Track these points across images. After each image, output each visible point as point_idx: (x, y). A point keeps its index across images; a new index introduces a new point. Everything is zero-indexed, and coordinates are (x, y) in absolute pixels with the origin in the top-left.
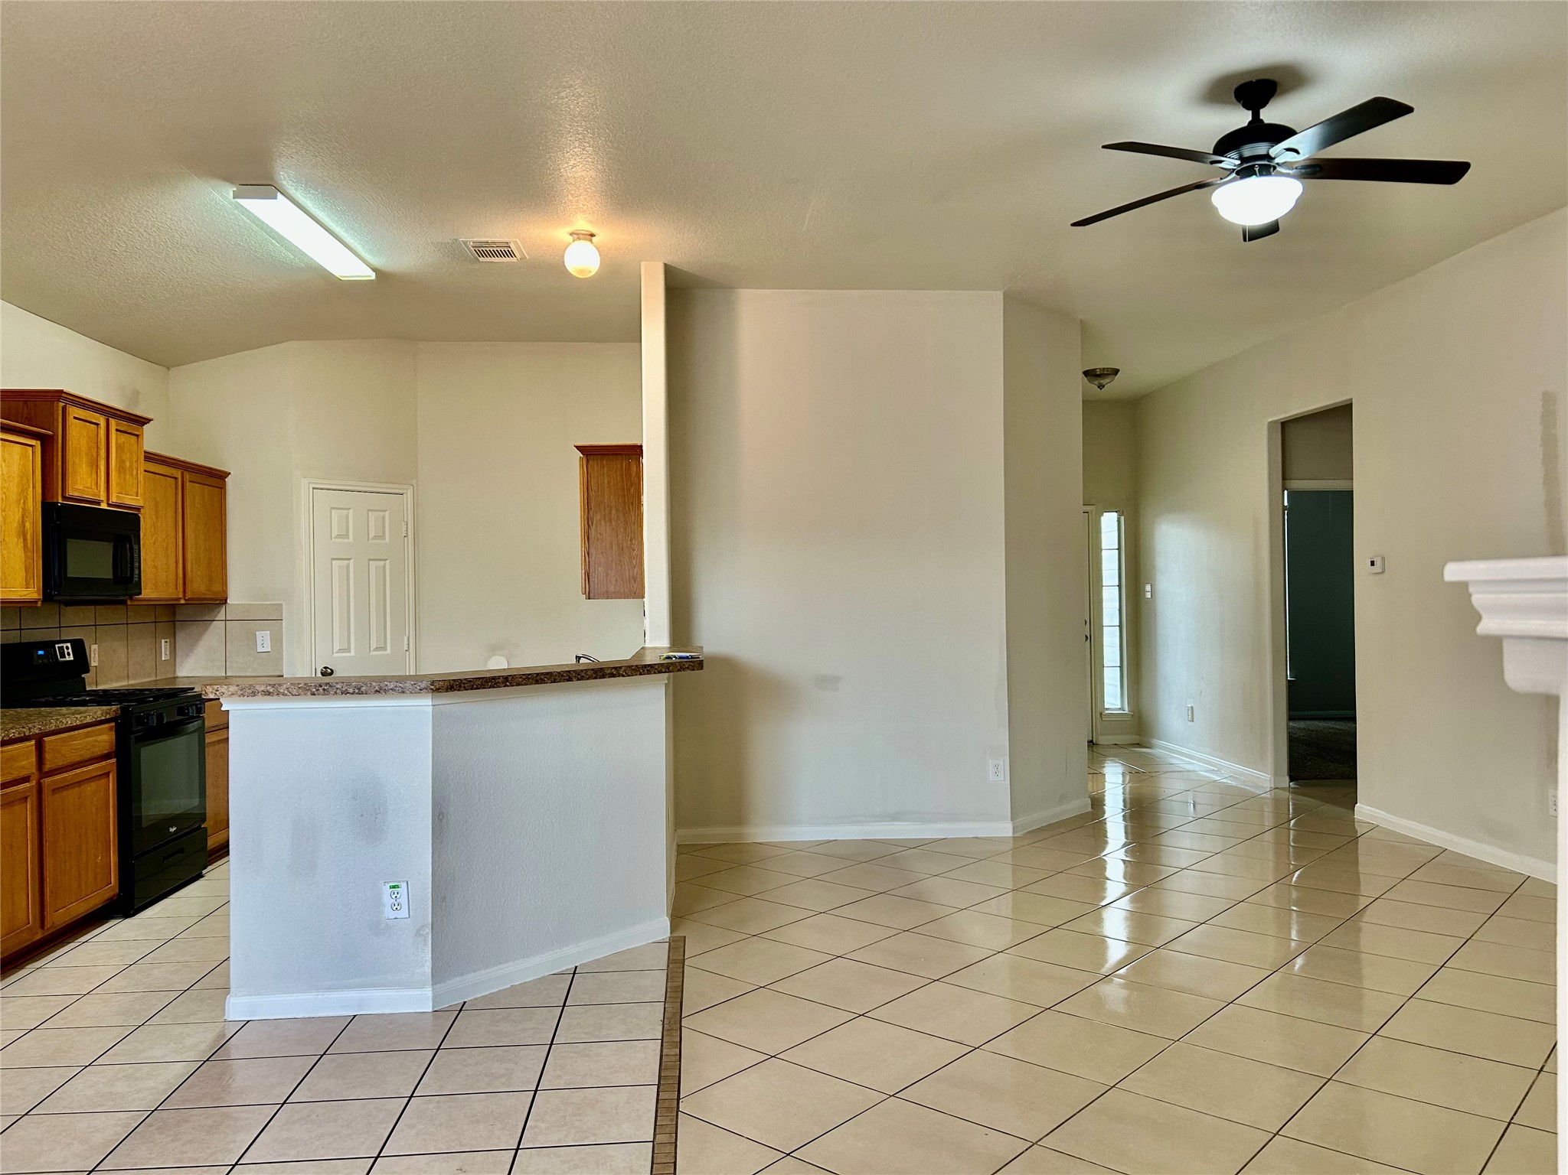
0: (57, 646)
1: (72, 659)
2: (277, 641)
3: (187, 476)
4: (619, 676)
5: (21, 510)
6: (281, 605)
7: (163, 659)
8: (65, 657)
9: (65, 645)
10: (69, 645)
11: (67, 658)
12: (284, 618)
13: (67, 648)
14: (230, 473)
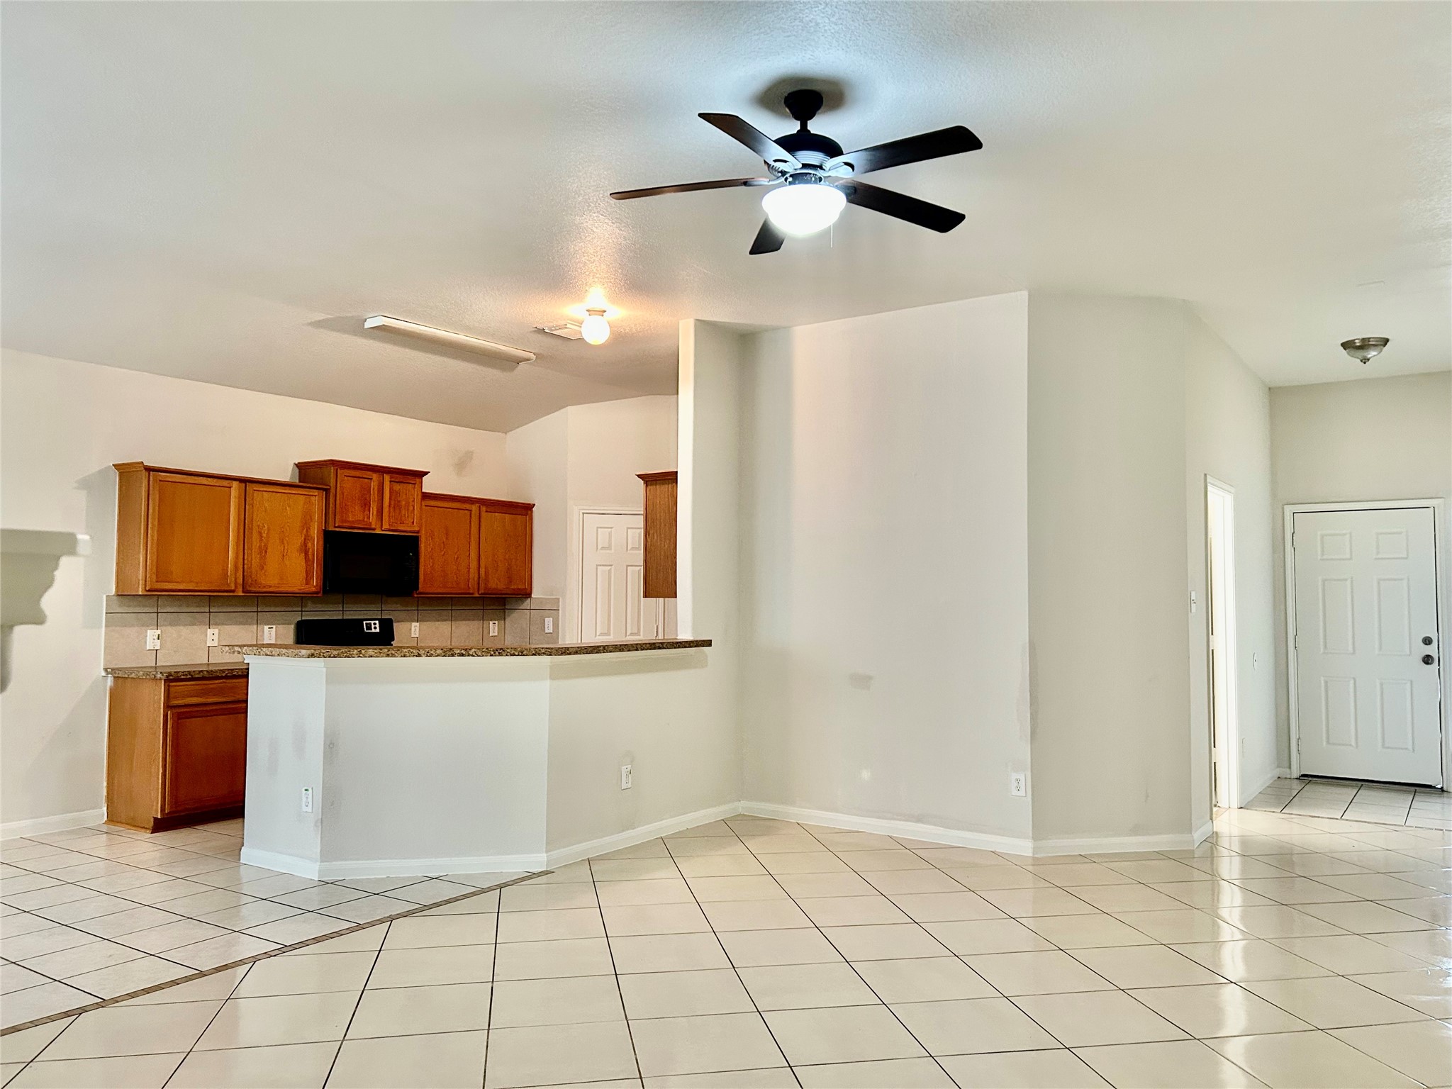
0: (364, 622)
1: (378, 630)
2: (556, 625)
3: (484, 509)
4: (468, 656)
5: (303, 536)
6: (558, 599)
7: (491, 635)
8: (371, 629)
9: (372, 622)
10: (377, 622)
11: (373, 630)
12: (560, 609)
13: (375, 624)
14: (534, 505)
